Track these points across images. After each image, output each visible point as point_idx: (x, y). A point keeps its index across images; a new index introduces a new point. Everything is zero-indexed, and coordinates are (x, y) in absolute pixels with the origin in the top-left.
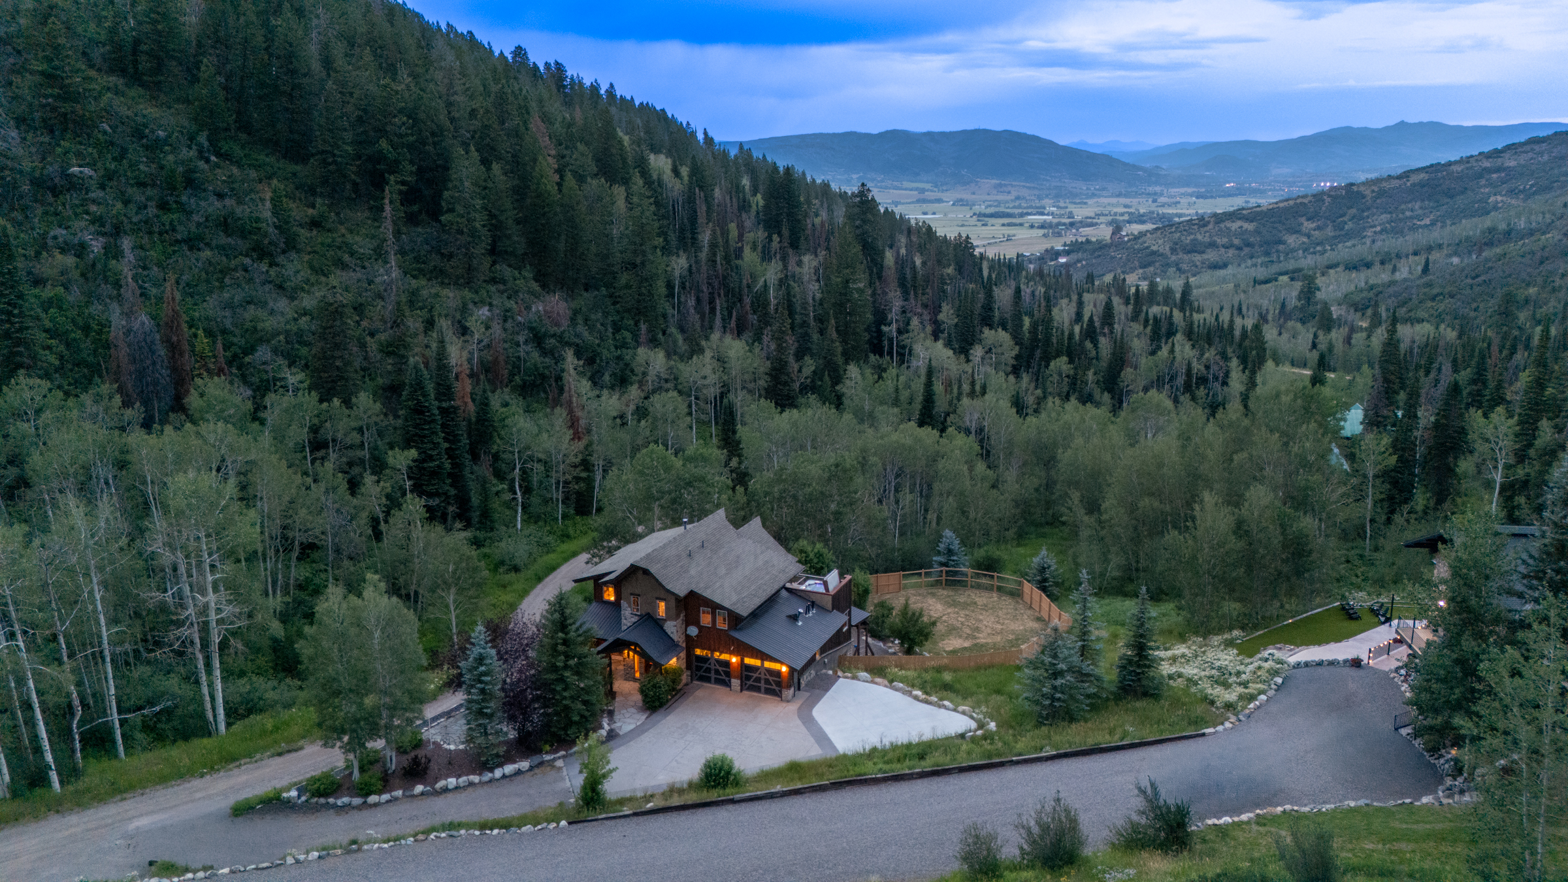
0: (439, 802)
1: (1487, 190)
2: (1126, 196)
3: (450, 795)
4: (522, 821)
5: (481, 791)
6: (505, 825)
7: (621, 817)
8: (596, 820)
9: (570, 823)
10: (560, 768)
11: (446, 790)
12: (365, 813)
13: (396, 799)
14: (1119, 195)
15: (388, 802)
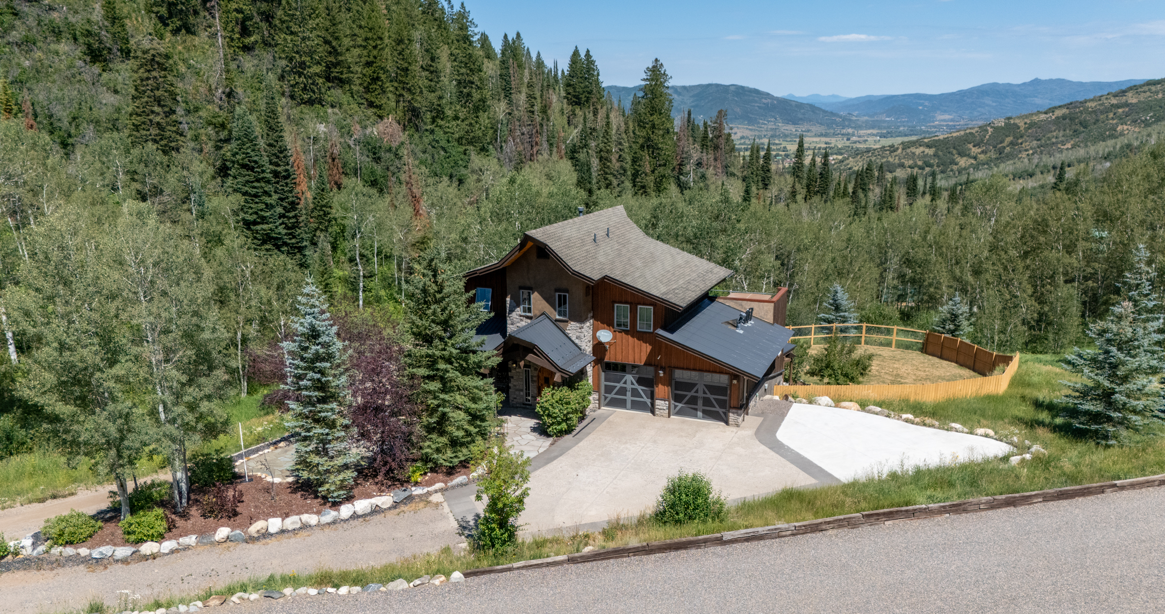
0: (255, 551)
1: (1115, 122)
2: (826, 135)
3: (272, 542)
4: (388, 575)
5: (319, 536)
6: (359, 579)
7: (548, 565)
8: (510, 569)
9: (466, 575)
10: (437, 505)
11: (265, 535)
12: (136, 568)
13: (187, 548)
14: (821, 135)
15: (172, 552)
